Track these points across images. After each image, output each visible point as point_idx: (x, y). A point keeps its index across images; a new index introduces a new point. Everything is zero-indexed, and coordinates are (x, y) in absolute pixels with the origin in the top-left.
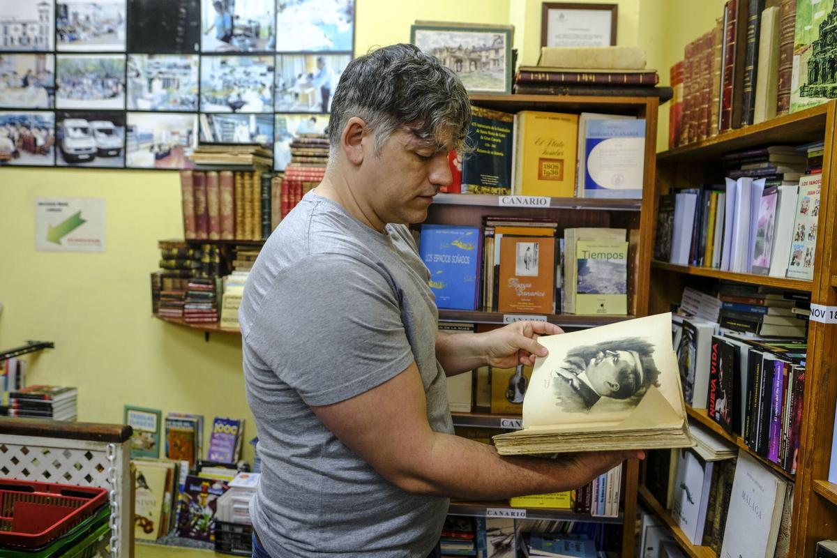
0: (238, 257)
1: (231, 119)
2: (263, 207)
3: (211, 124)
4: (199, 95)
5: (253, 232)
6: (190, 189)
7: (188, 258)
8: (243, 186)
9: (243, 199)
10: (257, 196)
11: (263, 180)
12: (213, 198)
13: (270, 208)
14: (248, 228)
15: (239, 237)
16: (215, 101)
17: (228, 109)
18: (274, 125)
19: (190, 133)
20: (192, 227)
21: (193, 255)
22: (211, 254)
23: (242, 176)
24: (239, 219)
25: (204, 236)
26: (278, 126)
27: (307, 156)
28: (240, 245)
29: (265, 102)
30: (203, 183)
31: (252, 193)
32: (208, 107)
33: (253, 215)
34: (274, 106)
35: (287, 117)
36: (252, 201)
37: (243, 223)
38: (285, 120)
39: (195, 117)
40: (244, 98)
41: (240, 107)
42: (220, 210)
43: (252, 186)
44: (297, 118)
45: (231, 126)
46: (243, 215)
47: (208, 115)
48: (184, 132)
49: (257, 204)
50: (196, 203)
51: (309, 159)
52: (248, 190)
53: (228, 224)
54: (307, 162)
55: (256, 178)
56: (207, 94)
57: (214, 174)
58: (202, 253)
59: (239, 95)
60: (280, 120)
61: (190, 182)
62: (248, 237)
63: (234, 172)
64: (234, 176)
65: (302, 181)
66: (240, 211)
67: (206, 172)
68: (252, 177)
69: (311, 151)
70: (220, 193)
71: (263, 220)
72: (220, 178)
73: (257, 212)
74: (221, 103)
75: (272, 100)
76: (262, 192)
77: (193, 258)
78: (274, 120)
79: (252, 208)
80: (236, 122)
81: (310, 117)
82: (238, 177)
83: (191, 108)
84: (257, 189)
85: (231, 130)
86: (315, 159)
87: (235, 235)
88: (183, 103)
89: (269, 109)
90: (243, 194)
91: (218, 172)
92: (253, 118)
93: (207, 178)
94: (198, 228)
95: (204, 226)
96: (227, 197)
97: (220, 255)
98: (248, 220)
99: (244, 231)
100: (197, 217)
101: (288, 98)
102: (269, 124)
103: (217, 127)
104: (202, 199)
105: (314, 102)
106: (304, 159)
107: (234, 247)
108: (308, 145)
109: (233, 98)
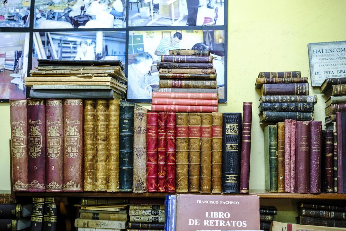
0: (83, 214)
1: (72, 37)
2: (121, 146)
3: (46, 44)
4: (32, 9)
5: (107, 180)
6: (22, 124)
7: (14, 217)
8: (95, 118)
9: (95, 136)
10: (114, 132)
11: (121, 109)
12: (54, 133)
13: (132, 148)
14: (100, 174)
15: (89, 188)
16: (52, 17)
17: (69, 26)
18: (127, 43)
19: (19, 54)
20: (23, 175)
21: (21, 212)
22: (45, 210)
23: (95, 106)
24: (88, 164)
25: (40, 187)
26: (131, 44)
27: (182, 78)
28: (86, 198)
29: (116, 16)
30: (41, 115)
31: (107, 127)
32: (43, 24)
33: (108, 158)
34: (127, 20)
35: (143, 33)
36: (107, 139)
37: (94, 168)
38: (141, 37)
39: (27, 35)
40: (89, 11)
41: (84, 23)
42: (63, 150)
43: (107, 118)
45: (71, 45)
46: (95, 156)
47: (42, 32)
48: (11, 54)
49: (114, 142)
50: (30, 142)
51: (184, 83)
52: (101, 124)
53: (74, 170)
54: (181, 87)
55: (113, 107)
56: (41, 8)
57: (56, 104)
58: (33, 210)
59: (82, 8)
60: (135, 37)
61: (23, 114)
62: (101, 187)
63: (84, 101)
64: (84, 105)
65: (176, 111)
66: (90, 153)
67: (45, 100)
68: (107, 106)
69: (187, 72)
70: (64, 128)
71: (121, 163)
72: (64, 109)
73: (114, 152)
74: (59, 19)
75: (125, 13)
76: (121, 127)
77: (20, 217)
78: (127, 37)
79: (107, 149)
80: (79, 40)
82: (89, 107)
83: (21, 24)
84: (114, 122)
85: (72, 50)
86: (192, 83)
87: (83, 186)
88: (11, 18)
89: (121, 24)
90: (95, 129)
91: (63, 100)
92: (100, 35)
93: (47, 108)
94: (31, 176)
95: (41, 174)
96: (74, 133)
97: (58, 211)
98: (101, 165)
99: (95, 179)
100: (30, 160)
101: (145, 11)
102: (121, 42)
103: (54, 47)
104: (39, 135)
105: (178, 15)
106: (177, 82)
107: (79, 202)
108: (183, 64)
109: (75, 12)
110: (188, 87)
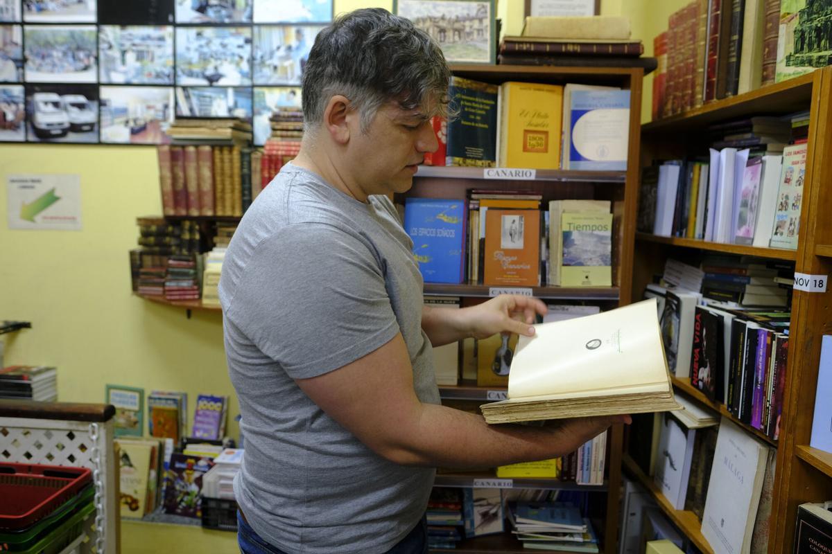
0: (219, 233)
1: (209, 92)
2: (243, 182)
3: (187, 97)
4: (174, 67)
5: (233, 208)
6: (168, 164)
7: (167, 235)
8: (222, 161)
9: (223, 174)
10: (237, 171)
11: (242, 155)
12: (192, 173)
13: (250, 183)
14: (228, 204)
15: (220, 213)
16: (191, 74)
17: (205, 83)
18: (252, 98)
19: (166, 107)
20: (171, 203)
21: (173, 232)
22: (191, 230)
23: (221, 151)
24: (219, 195)
25: (183, 212)
26: (256, 99)
27: (287, 130)
28: (220, 221)
29: (244, 75)
30: (181, 158)
31: (232, 168)
32: (184, 80)
33: (233, 191)
34: (252, 78)
35: (266, 90)
36: (232, 176)
37: (223, 199)
38: (264, 94)
39: (171, 90)
40: (222, 70)
41: (217, 80)
42: (199, 185)
43: (231, 161)
44: (277, 91)
45: (208, 99)
46: (223, 191)
47: (185, 88)
48: (160, 106)
49: (237, 179)
50: (174, 179)
51: (290, 133)
52: (227, 165)
53: (208, 200)
54: (287, 136)
55: (236, 153)
56: (183, 67)
57: (191, 149)
58: (182, 230)
59: (216, 68)
60: (259, 93)
61: (168, 157)
62: (229, 213)
63: (213, 147)
64: (213, 151)
66: (219, 187)
67: (183, 147)
68: (231, 151)
69: (291, 125)
70: (198, 169)
71: (243, 195)
72: (198, 153)
73: (237, 187)
74: (197, 76)
75: (250, 73)
76: (242, 167)
77: (172, 235)
78: (252, 93)
79: (232, 184)
80: (214, 96)
81: (289, 90)
82: (217, 152)
83: (167, 81)
84: (237, 164)
85: (208, 103)
86: (296, 133)
87: (215, 211)
88: (158, 76)
89: (247, 82)
90: (222, 169)
91: (196, 146)
92: (230, 91)
93: (184, 153)
94: (176, 204)
95: (183, 202)
96: (207, 173)
97: (200, 231)
98: (228, 196)
99: (224, 207)
100: (175, 193)
101: (267, 71)
102: (247, 98)
103: (194, 101)
104: (181, 174)
105: (293, 74)
106: (284, 133)
107: (215, 224)
108: (288, 118)
109: (210, 71)
110: (292, 137)
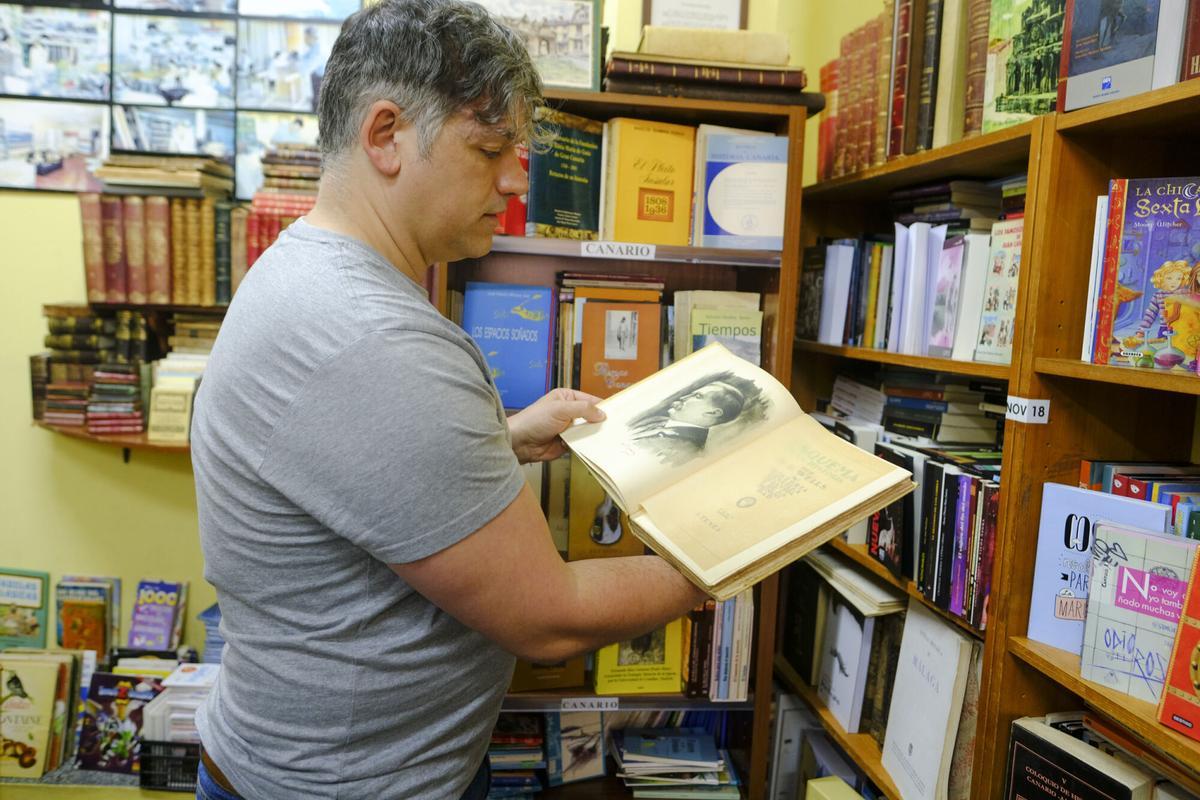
0: (178, 332)
1: (166, 115)
2: (217, 254)
3: (131, 122)
4: (111, 75)
5: (201, 293)
6: (96, 223)
7: (93, 332)
8: (185, 220)
9: (185, 241)
10: (208, 236)
11: (217, 212)
12: (135, 237)
13: (229, 256)
14: (193, 285)
15: (179, 300)
16: (138, 87)
17: (161, 101)
18: (235, 127)
19: (96, 134)
20: (100, 283)
21: (102, 328)
22: (133, 326)
23: (184, 205)
24: (178, 273)
25: (120, 298)
26: (241, 129)
27: (289, 178)
28: (180, 312)
29: (222, 92)
30: (118, 213)
31: (200, 232)
32: (126, 96)
33: (201, 267)
34: (235, 98)
35: (256, 117)
36: (199, 244)
37: (185, 278)
38: (253, 121)
39: (105, 109)
40: (187, 83)
41: (179, 98)
42: (146, 257)
43: (199, 221)
44: (273, 119)
45: (164, 126)
46: (185, 266)
47: (126, 107)
48: (86, 133)
49: (208, 250)
50: (107, 246)
51: (292, 182)
52: (192, 227)
53: (160, 279)
54: (288, 187)
55: (207, 209)
56: (124, 75)
57: (136, 201)
58: (118, 324)
59: (178, 79)
60: (246, 121)
61: (97, 211)
62: (193, 300)
63: (170, 199)
64: (170, 204)
65: (281, 216)
66: (179, 260)
67: (122, 197)
68: (199, 206)
69: (294, 171)
70: (146, 231)
71: (217, 273)
72: (146, 207)
73: (209, 261)
74: (148, 90)
75: (233, 89)
76: (216, 231)
77: (101, 333)
78: (235, 120)
79: (200, 256)
80: (173, 120)
81: (293, 118)
82: (177, 207)
83: (98, 95)
84: (208, 226)
85: (165, 132)
86: (302, 183)
87: (171, 297)
88: (83, 86)
89: (228, 103)
90: (185, 232)
91: (144, 197)
92: (200, 116)
93: (124, 206)
94: (109, 284)
95: (120, 282)
96: (159, 238)
97: (148, 328)
98: (193, 274)
99: (186, 291)
100: (108, 268)
101: (259, 88)
102: (227, 126)
103: (142, 128)
104: (117, 239)
105: (299, 97)
106: (284, 182)
107: (171, 317)
108: (290, 160)
109: (168, 84)
110: (296, 188)
